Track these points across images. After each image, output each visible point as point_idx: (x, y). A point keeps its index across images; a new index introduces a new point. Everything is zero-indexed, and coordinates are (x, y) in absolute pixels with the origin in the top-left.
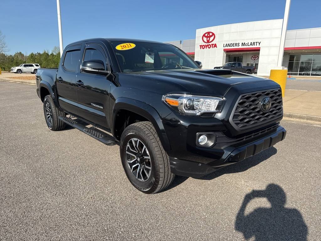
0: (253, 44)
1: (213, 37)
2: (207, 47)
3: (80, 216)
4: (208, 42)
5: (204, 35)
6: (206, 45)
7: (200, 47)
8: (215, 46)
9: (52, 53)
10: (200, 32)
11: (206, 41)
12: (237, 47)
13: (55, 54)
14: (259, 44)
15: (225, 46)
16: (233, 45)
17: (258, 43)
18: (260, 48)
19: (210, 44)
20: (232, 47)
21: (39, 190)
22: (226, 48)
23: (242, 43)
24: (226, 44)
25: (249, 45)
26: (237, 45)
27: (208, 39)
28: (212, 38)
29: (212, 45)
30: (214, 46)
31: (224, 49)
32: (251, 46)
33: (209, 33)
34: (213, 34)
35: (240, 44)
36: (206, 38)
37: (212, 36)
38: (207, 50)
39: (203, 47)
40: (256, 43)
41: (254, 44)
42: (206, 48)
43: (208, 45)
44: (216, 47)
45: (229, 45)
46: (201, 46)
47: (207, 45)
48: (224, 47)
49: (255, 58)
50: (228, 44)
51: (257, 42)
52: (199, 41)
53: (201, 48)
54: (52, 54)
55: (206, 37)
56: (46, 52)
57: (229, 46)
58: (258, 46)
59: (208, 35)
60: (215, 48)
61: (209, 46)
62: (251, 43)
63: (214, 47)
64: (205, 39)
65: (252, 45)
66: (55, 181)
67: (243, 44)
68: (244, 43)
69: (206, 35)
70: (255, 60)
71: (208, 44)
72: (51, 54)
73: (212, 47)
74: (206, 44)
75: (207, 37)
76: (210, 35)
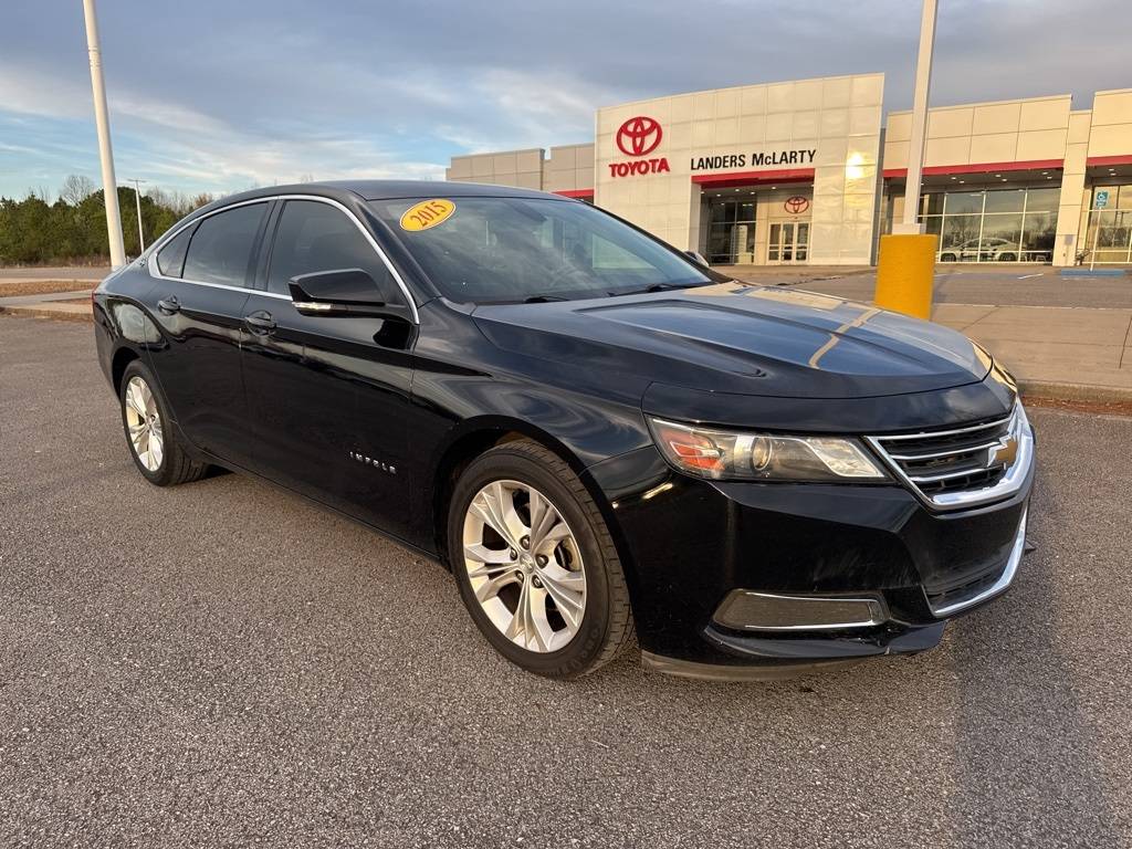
1: (654, 135)
2: (636, 171)
4: (638, 151)
5: (624, 129)
6: (630, 164)
7: (610, 169)
8: (664, 165)
9: (61, 199)
10: (609, 119)
11: (631, 150)
12: (738, 170)
13: (71, 203)
14: (811, 156)
15: (696, 166)
16: (725, 161)
17: (806, 155)
18: (814, 169)
19: (646, 158)
20: (721, 171)
22: (701, 172)
23: (755, 156)
24: (701, 160)
25: (778, 160)
26: (738, 161)
27: (638, 141)
28: (650, 140)
30: (657, 164)
31: (693, 177)
32: (784, 166)
34: (655, 125)
35: (748, 160)
36: (631, 139)
37: (649, 131)
38: (634, 179)
39: (623, 170)
40: (799, 155)
41: (793, 156)
42: (633, 173)
43: (638, 165)
44: (668, 170)
45: (710, 163)
46: (613, 166)
47: (636, 163)
48: (692, 168)
49: (799, 204)
50: (708, 159)
51: (802, 152)
53: (613, 175)
54: (61, 205)
55: (628, 134)
56: (38, 197)
57: (711, 167)
58: (806, 164)
59: (635, 128)
60: (664, 171)
61: (643, 168)
62: (784, 153)
63: (659, 170)
64: (627, 142)
65: (786, 160)
67: (758, 159)
68: (762, 155)
69: (631, 128)
70: (796, 212)
71: (639, 159)
72: (56, 204)
73: (653, 171)
74: (633, 160)
75: (634, 135)
76: (642, 128)
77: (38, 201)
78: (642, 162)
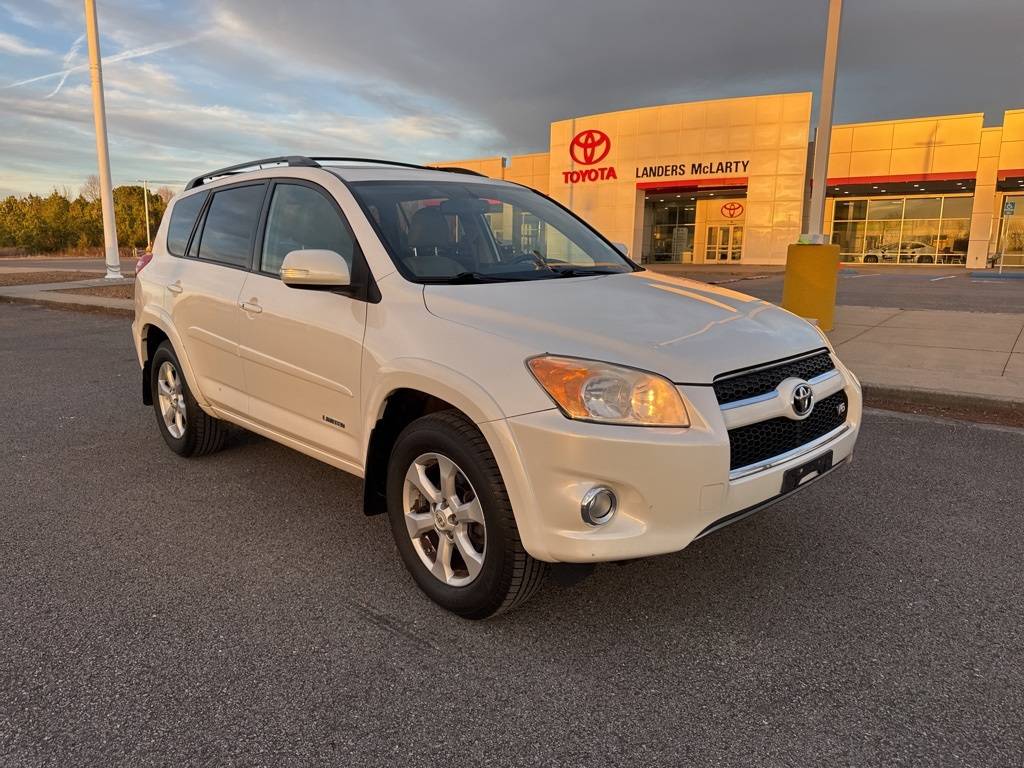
1: (603, 146)
2: (587, 178)
4: (589, 160)
5: (576, 141)
6: (581, 172)
8: (612, 173)
9: (81, 196)
10: (562, 133)
12: (678, 178)
13: (89, 200)
14: (745, 166)
15: (640, 174)
16: (666, 171)
17: (740, 165)
18: (746, 179)
19: (596, 167)
20: (663, 179)
22: (645, 179)
23: (694, 166)
24: (645, 169)
25: (714, 169)
26: (678, 170)
27: (589, 151)
28: (600, 150)
29: (603, 170)
30: (606, 172)
31: (638, 185)
32: (720, 175)
33: (590, 133)
34: (604, 137)
35: (688, 169)
36: (582, 149)
37: (599, 143)
38: (586, 185)
39: (575, 177)
40: (734, 166)
41: (728, 166)
42: (584, 180)
43: (589, 172)
44: (615, 177)
45: (653, 172)
47: (587, 171)
48: (637, 176)
49: (734, 209)
50: (651, 169)
51: (737, 163)
52: (560, 158)
53: (566, 181)
54: (81, 201)
55: (580, 145)
56: (61, 194)
57: (654, 175)
58: (741, 174)
59: (587, 140)
60: (611, 178)
61: (593, 175)
62: (721, 164)
63: (608, 178)
64: (579, 152)
65: (722, 169)
67: (696, 169)
68: (700, 165)
69: (582, 140)
70: (732, 216)
71: (589, 167)
72: (77, 201)
73: (602, 178)
74: (584, 168)
75: (585, 146)
76: (593, 139)
77: (61, 197)
78: (592, 170)
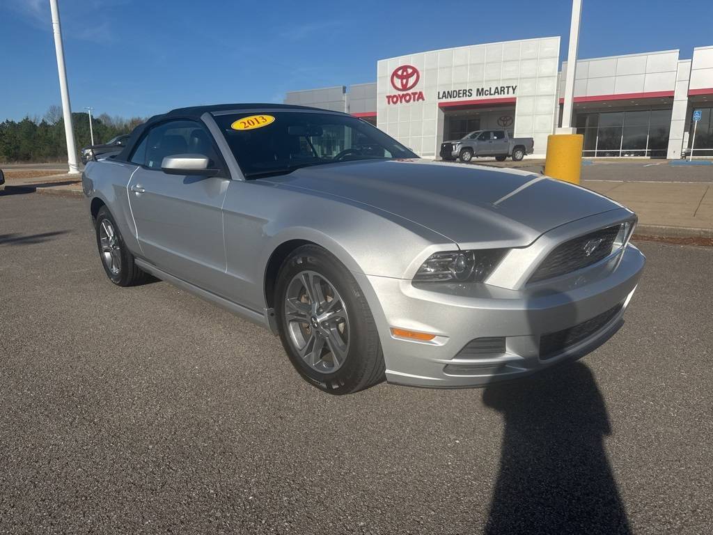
0: (501, 91)
1: (415, 77)
2: (403, 100)
3: (141, 468)
4: (405, 87)
6: (399, 95)
7: (387, 100)
9: (43, 121)
10: (387, 66)
11: (400, 87)
12: (468, 99)
13: (50, 123)
14: (514, 90)
15: (441, 96)
16: (459, 94)
17: (511, 89)
18: (515, 98)
20: (457, 99)
21: (26, 416)
22: (444, 100)
23: (478, 90)
24: (444, 93)
25: (493, 92)
26: (467, 93)
27: (404, 81)
28: (412, 80)
29: (414, 94)
30: (417, 96)
31: (439, 104)
32: (497, 96)
33: (404, 68)
34: (415, 71)
35: (474, 93)
36: (400, 80)
37: (412, 75)
38: (401, 105)
39: (395, 99)
40: (506, 89)
41: (503, 89)
42: (401, 102)
43: (404, 96)
44: (423, 100)
45: (450, 94)
46: (388, 97)
48: (439, 98)
49: (507, 120)
50: (448, 92)
51: (508, 87)
52: (384, 87)
53: (389, 103)
54: (44, 124)
55: (399, 77)
57: (451, 97)
58: (511, 95)
59: (403, 73)
60: (421, 100)
61: (408, 98)
62: (497, 88)
63: (418, 100)
64: (398, 82)
65: (498, 92)
66: (68, 392)
67: (480, 92)
68: (483, 89)
69: (400, 73)
70: (505, 125)
71: (405, 93)
72: (41, 125)
73: (414, 100)
74: (401, 93)
75: (401, 77)
76: (407, 73)
77: (31, 123)
78: (408, 94)
